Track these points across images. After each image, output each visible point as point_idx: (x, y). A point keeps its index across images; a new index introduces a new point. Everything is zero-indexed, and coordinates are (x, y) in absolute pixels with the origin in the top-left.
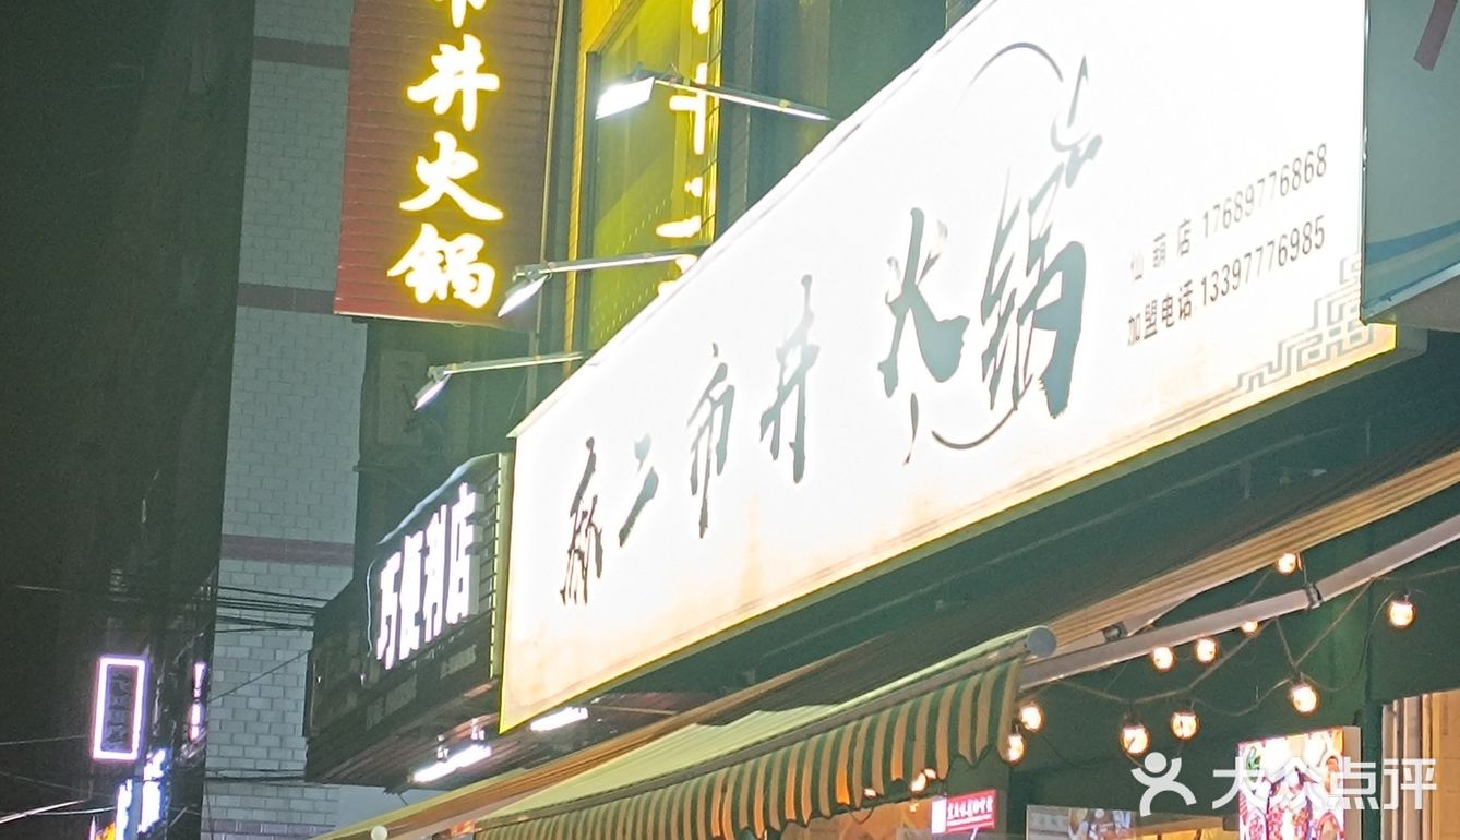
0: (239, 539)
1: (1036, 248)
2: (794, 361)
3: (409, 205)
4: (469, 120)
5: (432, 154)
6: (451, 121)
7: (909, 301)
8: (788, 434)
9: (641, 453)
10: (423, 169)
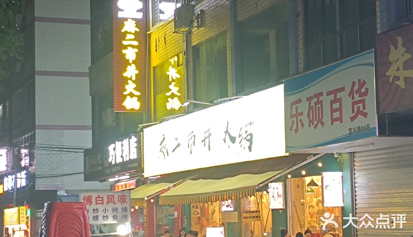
0: (40, 125)
1: (246, 132)
2: (207, 134)
3: (125, 93)
4: (134, 79)
5: (127, 84)
6: (131, 79)
7: (227, 132)
8: (207, 144)
9: (176, 139)
10: (127, 87)
